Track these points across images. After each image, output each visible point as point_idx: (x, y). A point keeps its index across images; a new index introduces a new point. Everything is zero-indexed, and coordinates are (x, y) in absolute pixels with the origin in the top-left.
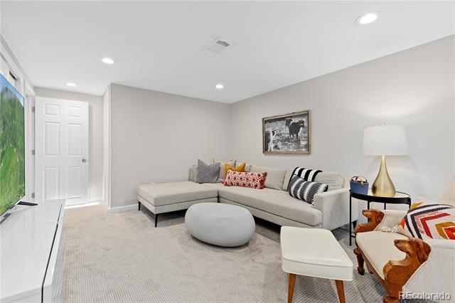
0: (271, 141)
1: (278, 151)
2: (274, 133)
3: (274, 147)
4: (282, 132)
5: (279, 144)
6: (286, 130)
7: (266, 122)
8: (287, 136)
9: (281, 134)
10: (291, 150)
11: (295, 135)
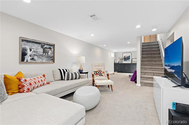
0: (28, 55)
1: (34, 61)
2: (31, 50)
3: (31, 59)
4: (38, 51)
5: (36, 58)
6: (41, 50)
7: (23, 40)
8: (41, 53)
9: (37, 52)
10: (44, 61)
11: (47, 54)
